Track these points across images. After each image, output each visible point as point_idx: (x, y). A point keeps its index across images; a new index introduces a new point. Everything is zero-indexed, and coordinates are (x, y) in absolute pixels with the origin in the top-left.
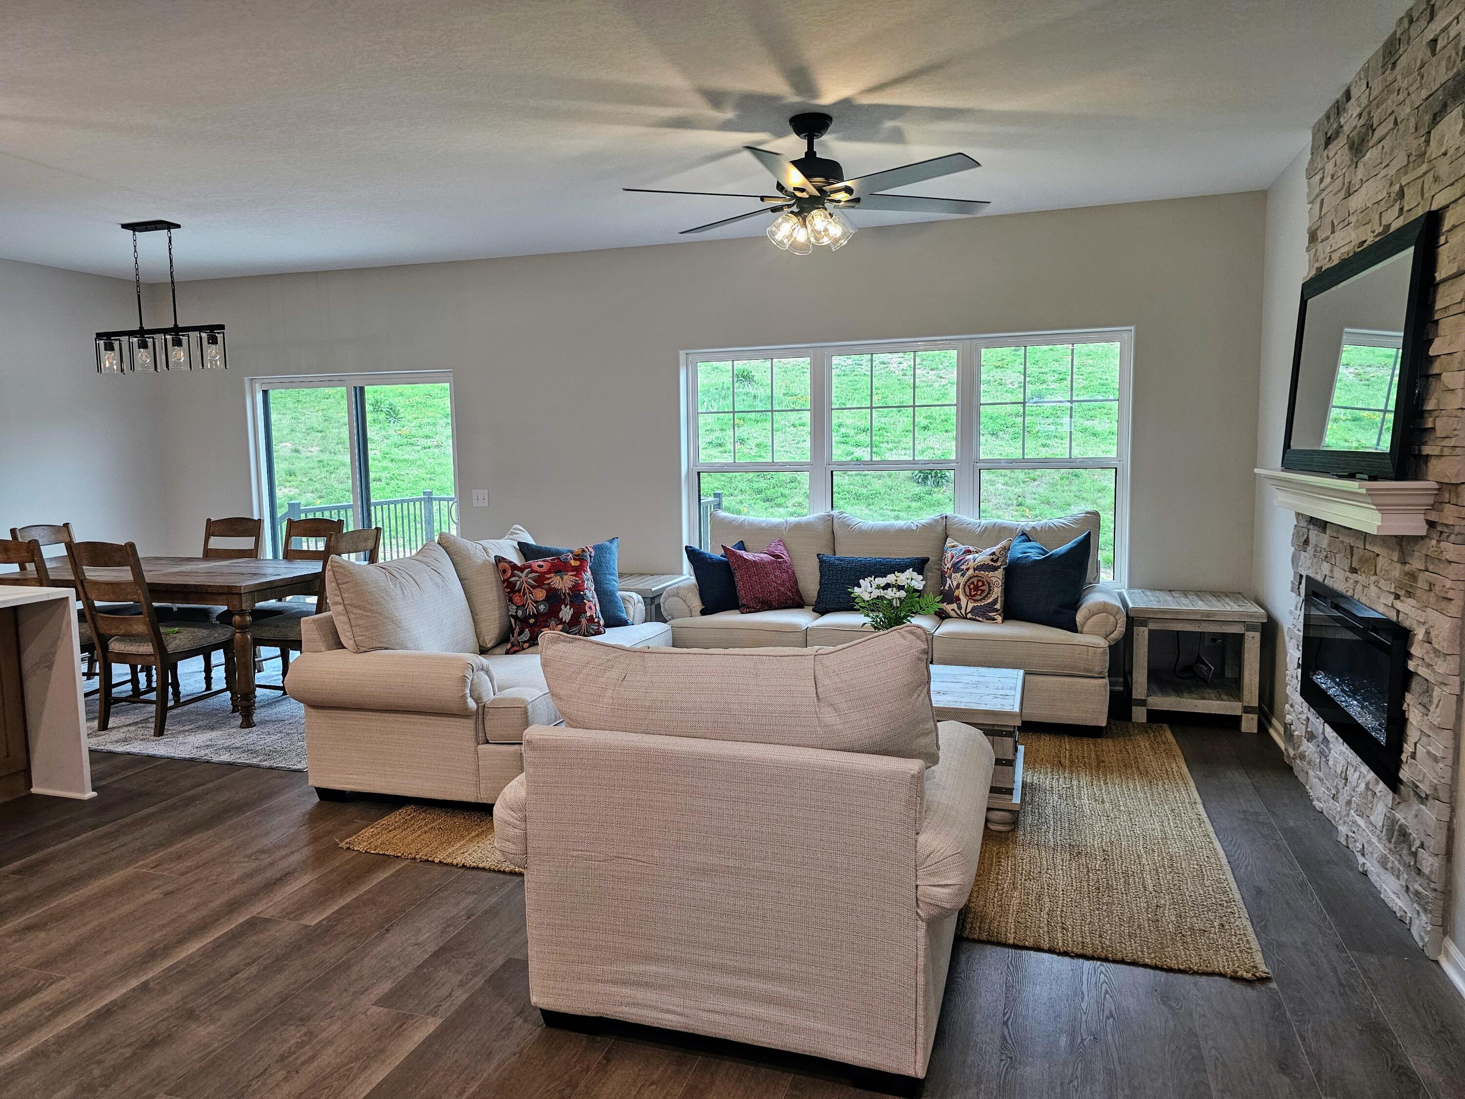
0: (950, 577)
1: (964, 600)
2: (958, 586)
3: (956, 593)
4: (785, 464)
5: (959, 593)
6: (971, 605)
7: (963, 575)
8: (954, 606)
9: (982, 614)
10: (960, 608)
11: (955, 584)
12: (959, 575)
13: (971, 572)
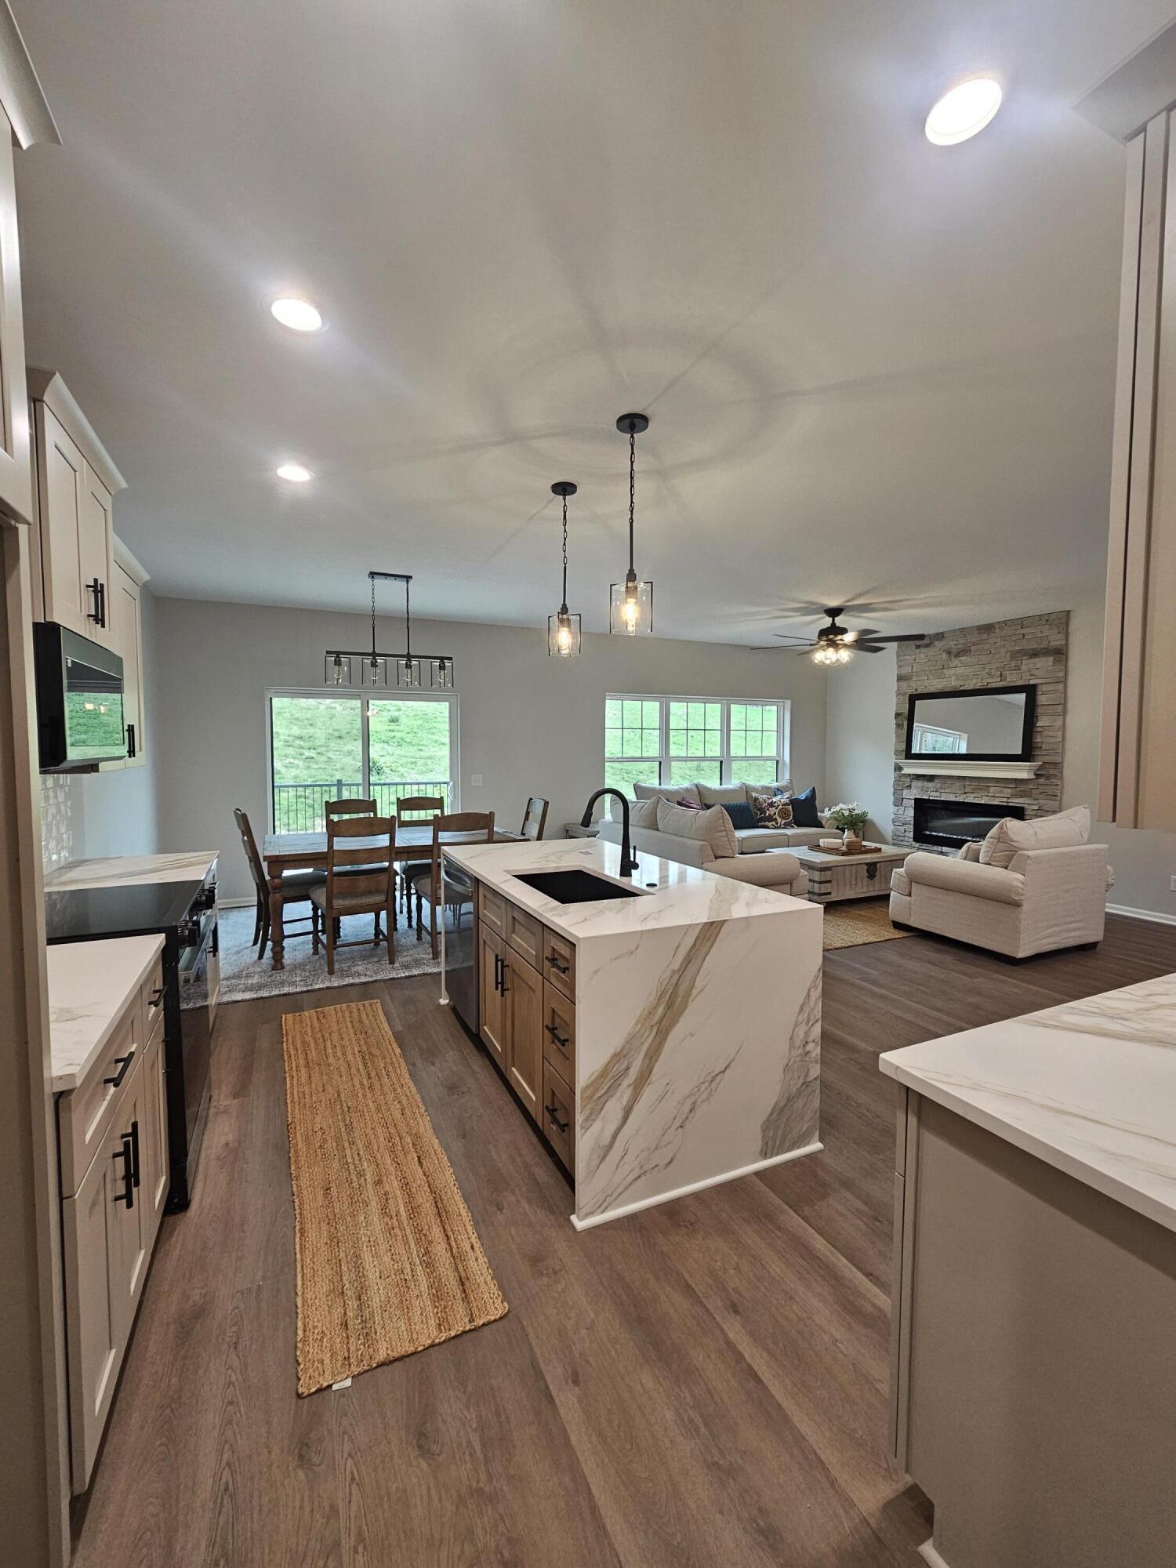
0: (768, 810)
1: (779, 820)
2: (775, 814)
3: (775, 817)
4: (649, 758)
5: (777, 816)
6: (783, 822)
7: (777, 808)
8: (774, 823)
9: (787, 825)
10: (777, 823)
11: (773, 813)
12: (774, 808)
13: (781, 807)
